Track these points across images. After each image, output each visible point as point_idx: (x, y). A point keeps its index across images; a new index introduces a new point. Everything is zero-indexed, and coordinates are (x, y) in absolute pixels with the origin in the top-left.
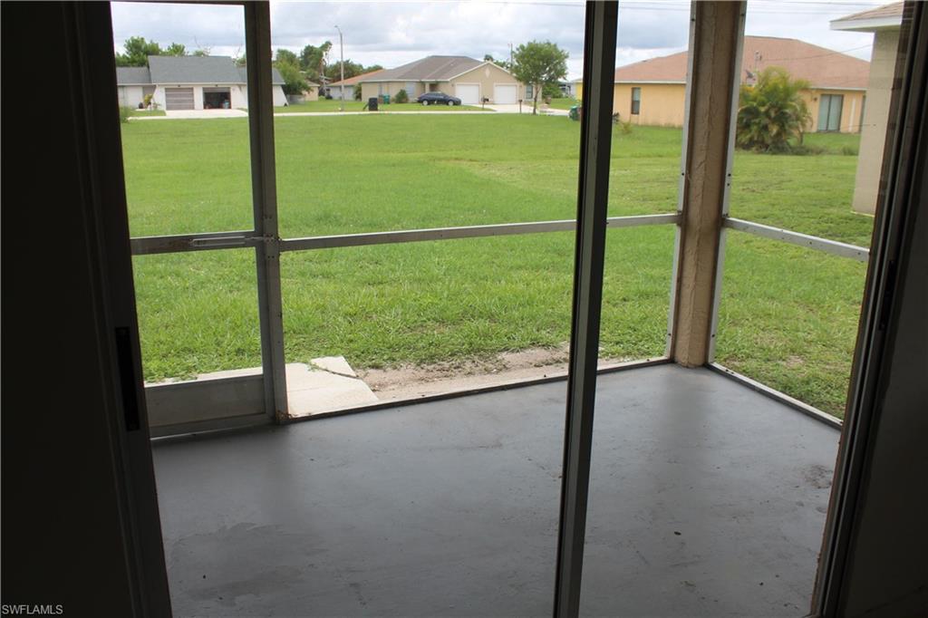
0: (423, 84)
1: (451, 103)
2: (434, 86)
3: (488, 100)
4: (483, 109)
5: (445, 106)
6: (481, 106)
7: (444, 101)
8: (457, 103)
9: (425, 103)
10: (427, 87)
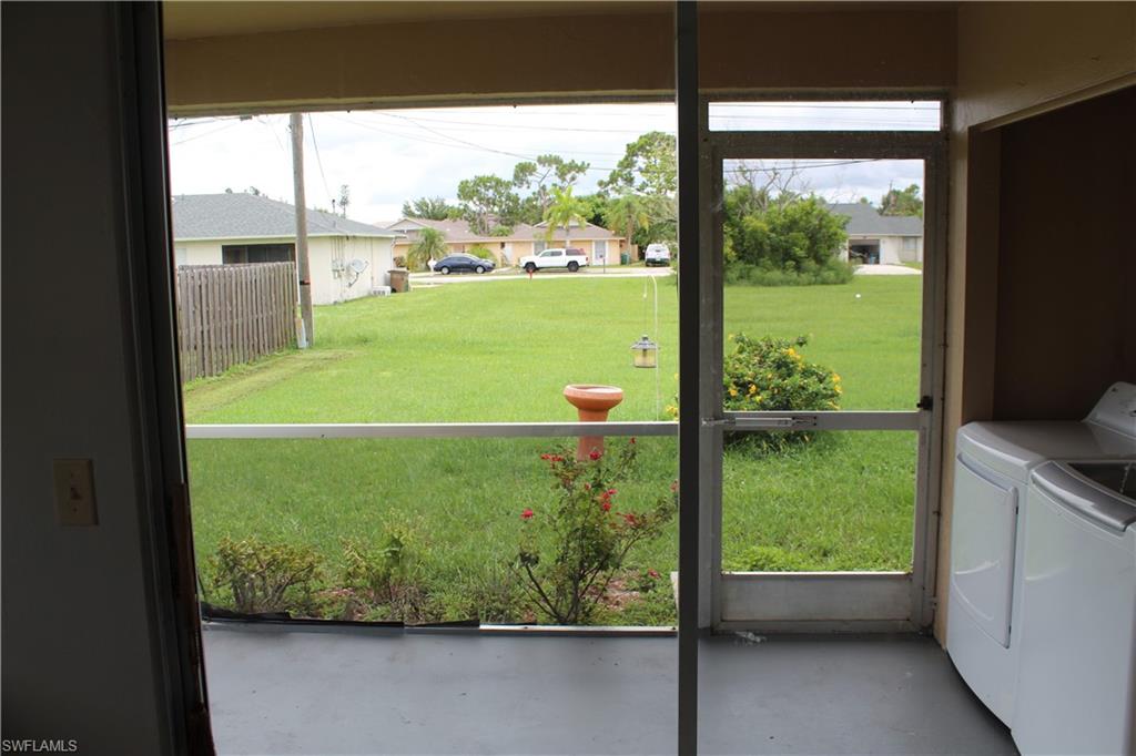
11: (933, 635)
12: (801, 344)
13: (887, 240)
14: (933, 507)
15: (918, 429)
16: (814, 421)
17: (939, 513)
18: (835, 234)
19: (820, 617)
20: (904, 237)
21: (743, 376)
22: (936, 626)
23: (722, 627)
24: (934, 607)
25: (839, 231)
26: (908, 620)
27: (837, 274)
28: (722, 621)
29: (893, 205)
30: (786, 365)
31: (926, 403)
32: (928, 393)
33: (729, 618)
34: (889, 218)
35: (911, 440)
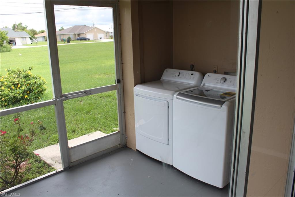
0: (75, 34)
1: (87, 40)
2: (79, 35)
3: (101, 38)
4: (100, 41)
5: (85, 41)
6: (99, 40)
7: (85, 39)
8: (89, 40)
9: (79, 40)
10: (77, 35)
11: (127, 147)
12: (30, 70)
13: (18, 38)
14: (123, 111)
15: (117, 89)
16: (90, 92)
17: (125, 112)
18: (4, 37)
19: (98, 152)
20: (22, 37)
21: (15, 82)
22: (127, 144)
23: (71, 165)
24: (126, 139)
25: (5, 36)
26: (120, 144)
27: (7, 49)
28: (71, 163)
29: (17, 29)
30: (28, 76)
31: (119, 81)
32: (119, 79)
33: (72, 161)
34: (16, 32)
35: (115, 93)
